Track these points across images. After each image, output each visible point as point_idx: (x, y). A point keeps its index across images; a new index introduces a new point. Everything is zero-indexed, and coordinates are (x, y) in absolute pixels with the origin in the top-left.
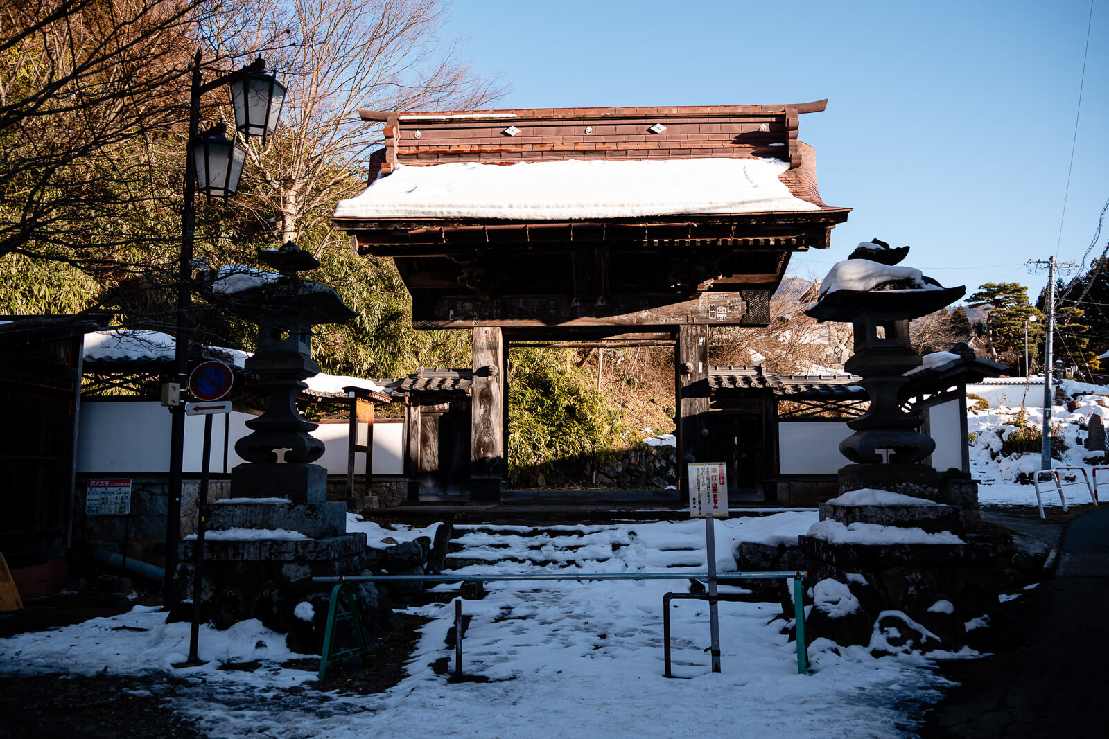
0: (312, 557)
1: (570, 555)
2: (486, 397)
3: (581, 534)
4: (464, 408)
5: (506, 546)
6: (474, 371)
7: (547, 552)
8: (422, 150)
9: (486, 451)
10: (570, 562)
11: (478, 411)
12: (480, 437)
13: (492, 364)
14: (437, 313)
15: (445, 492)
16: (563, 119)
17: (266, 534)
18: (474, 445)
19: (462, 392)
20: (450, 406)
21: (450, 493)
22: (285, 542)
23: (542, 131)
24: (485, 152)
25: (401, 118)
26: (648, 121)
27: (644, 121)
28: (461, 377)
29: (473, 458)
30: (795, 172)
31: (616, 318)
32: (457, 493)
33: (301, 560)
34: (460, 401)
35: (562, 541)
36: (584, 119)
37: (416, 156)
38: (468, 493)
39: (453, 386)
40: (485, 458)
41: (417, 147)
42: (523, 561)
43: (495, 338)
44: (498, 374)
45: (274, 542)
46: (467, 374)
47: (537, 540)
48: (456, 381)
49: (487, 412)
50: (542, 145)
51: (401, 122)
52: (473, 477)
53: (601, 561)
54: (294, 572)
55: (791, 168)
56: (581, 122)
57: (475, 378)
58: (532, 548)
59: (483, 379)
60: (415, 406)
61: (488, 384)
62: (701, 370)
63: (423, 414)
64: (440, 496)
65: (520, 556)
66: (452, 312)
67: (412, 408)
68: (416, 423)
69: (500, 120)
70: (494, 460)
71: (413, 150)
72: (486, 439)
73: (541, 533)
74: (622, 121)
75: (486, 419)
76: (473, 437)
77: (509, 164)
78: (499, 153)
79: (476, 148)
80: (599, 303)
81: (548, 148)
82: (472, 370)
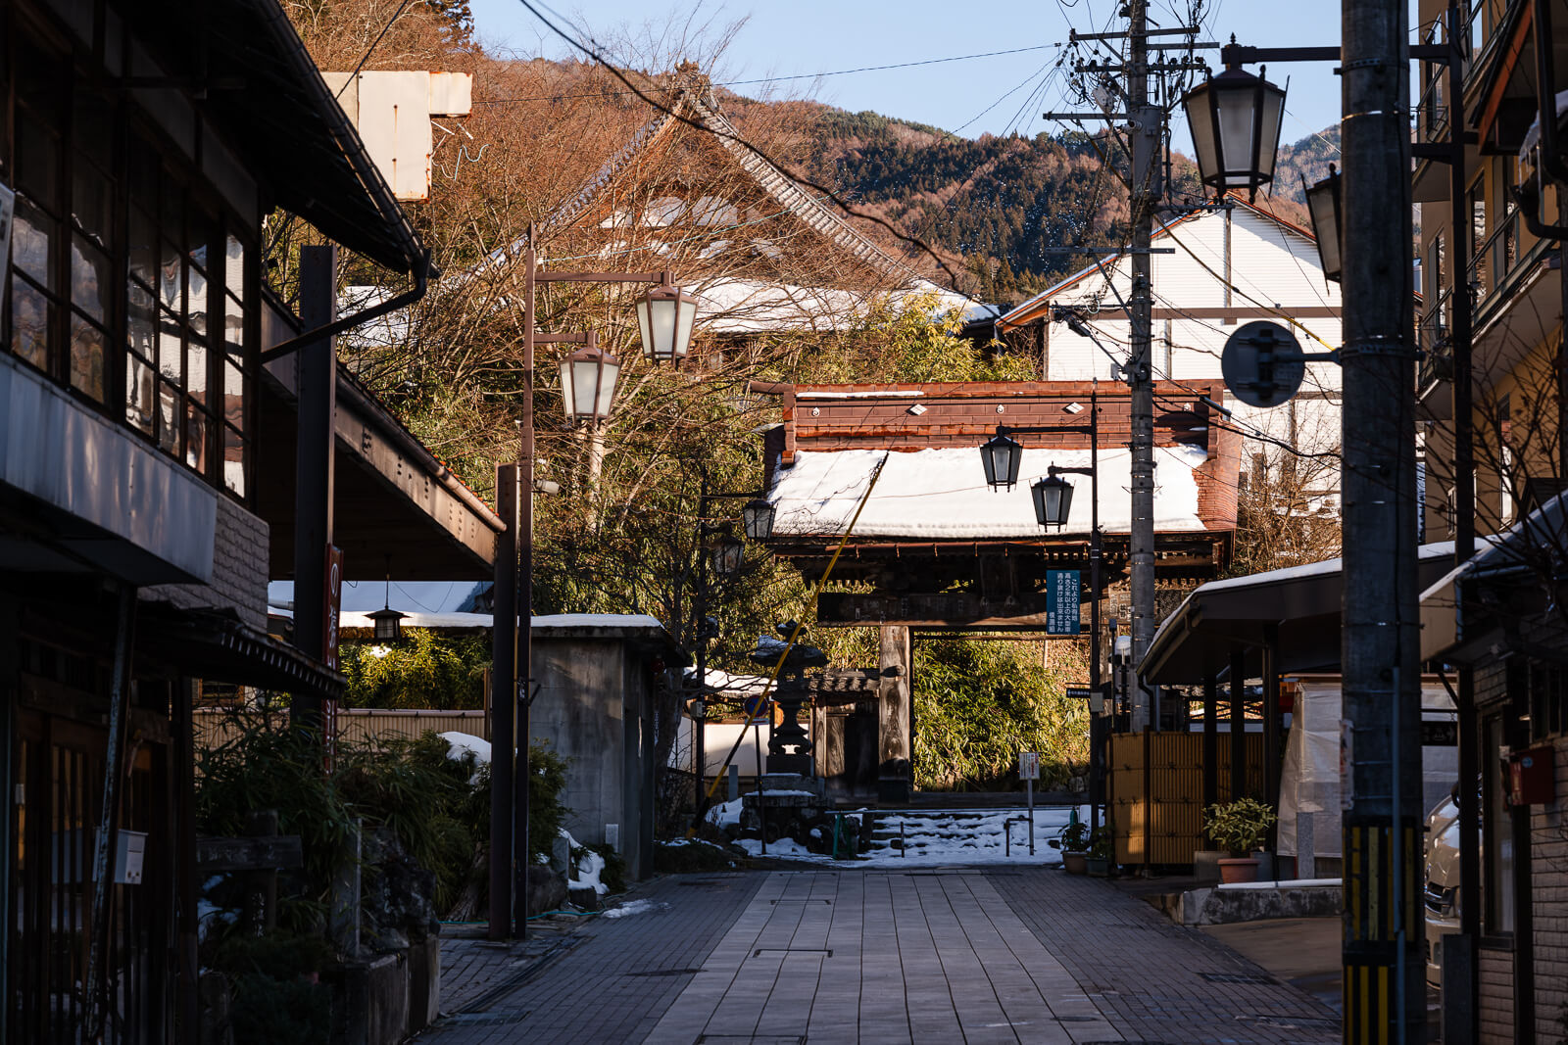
0: (818, 805)
1: (970, 831)
2: (894, 698)
3: (980, 817)
4: (871, 708)
5: (920, 825)
6: (881, 671)
7: (953, 829)
8: (822, 431)
9: (894, 753)
10: (970, 836)
11: (885, 712)
12: (888, 738)
13: (900, 665)
14: (842, 611)
15: (852, 794)
16: (973, 397)
17: (791, 792)
18: (881, 747)
19: (870, 692)
20: (856, 707)
21: (857, 795)
22: (803, 796)
23: (950, 409)
24: (889, 434)
25: (799, 395)
26: (1064, 400)
27: (1059, 400)
28: (868, 677)
29: (881, 761)
30: (1213, 465)
31: (1025, 618)
32: (864, 795)
33: (811, 807)
34: (867, 703)
35: (964, 822)
36: (995, 397)
37: (816, 438)
38: (876, 795)
39: (861, 687)
40: (893, 760)
41: (817, 428)
42: (933, 835)
43: (903, 638)
44: (906, 675)
45: (796, 796)
46: (873, 673)
47: (944, 822)
48: (863, 682)
49: (895, 713)
50: (950, 426)
51: (799, 400)
52: (881, 778)
53: (993, 835)
54: (809, 813)
55: (1209, 460)
56: (992, 401)
57: (883, 679)
58: (940, 826)
59: (890, 679)
60: (821, 707)
61: (896, 685)
62: (1110, 671)
63: (829, 714)
64: (848, 798)
65: (931, 832)
66: (858, 611)
67: (818, 709)
68: (821, 723)
69: (905, 398)
70: (902, 761)
71: (812, 431)
72: (894, 740)
73: (947, 816)
74: (1037, 400)
75: (894, 720)
76: (880, 738)
77: (916, 450)
78: (905, 435)
79: (880, 430)
80: (1008, 603)
81: (955, 431)
82: (878, 669)
